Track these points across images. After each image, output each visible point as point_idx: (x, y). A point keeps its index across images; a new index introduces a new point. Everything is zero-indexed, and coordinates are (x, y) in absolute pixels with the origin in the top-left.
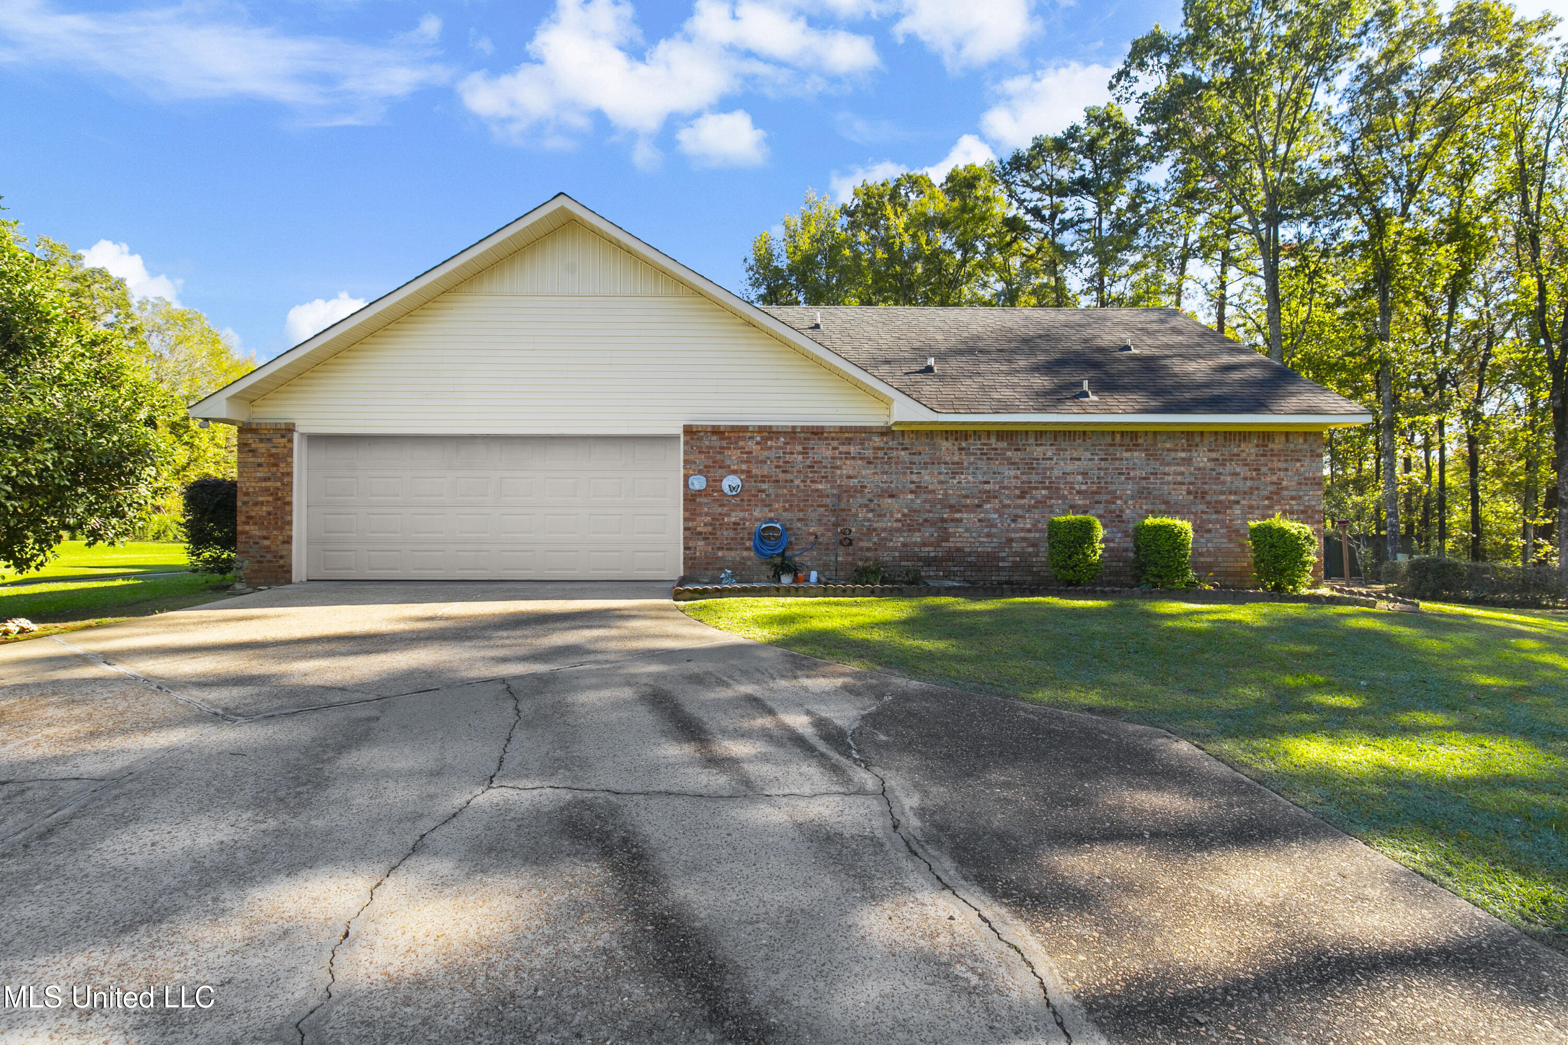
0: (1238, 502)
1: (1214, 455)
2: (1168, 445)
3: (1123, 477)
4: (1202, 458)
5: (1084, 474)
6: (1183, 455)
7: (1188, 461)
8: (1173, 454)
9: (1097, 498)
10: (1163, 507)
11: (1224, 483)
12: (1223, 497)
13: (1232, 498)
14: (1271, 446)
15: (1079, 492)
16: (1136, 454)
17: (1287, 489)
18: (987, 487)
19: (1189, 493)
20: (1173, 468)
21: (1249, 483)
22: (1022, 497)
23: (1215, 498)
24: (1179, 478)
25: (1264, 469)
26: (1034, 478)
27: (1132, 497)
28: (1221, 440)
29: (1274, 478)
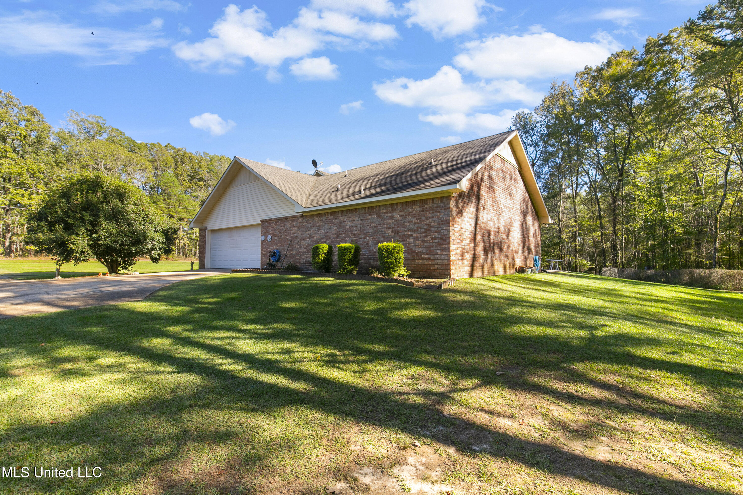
0: (411, 235)
1: (402, 213)
2: (384, 211)
3: (368, 227)
4: (397, 215)
5: (356, 227)
6: (390, 215)
7: (392, 217)
8: (386, 215)
9: (360, 236)
10: (382, 239)
11: (406, 226)
12: (406, 233)
13: (409, 233)
14: (426, 206)
15: (354, 234)
16: (373, 216)
17: (433, 227)
18: (328, 234)
19: (392, 232)
20: (386, 221)
21: (416, 226)
22: (337, 238)
23: (402, 234)
24: (388, 226)
25: (423, 218)
26: (341, 230)
27: (372, 235)
28: (404, 205)
29: (427, 222)
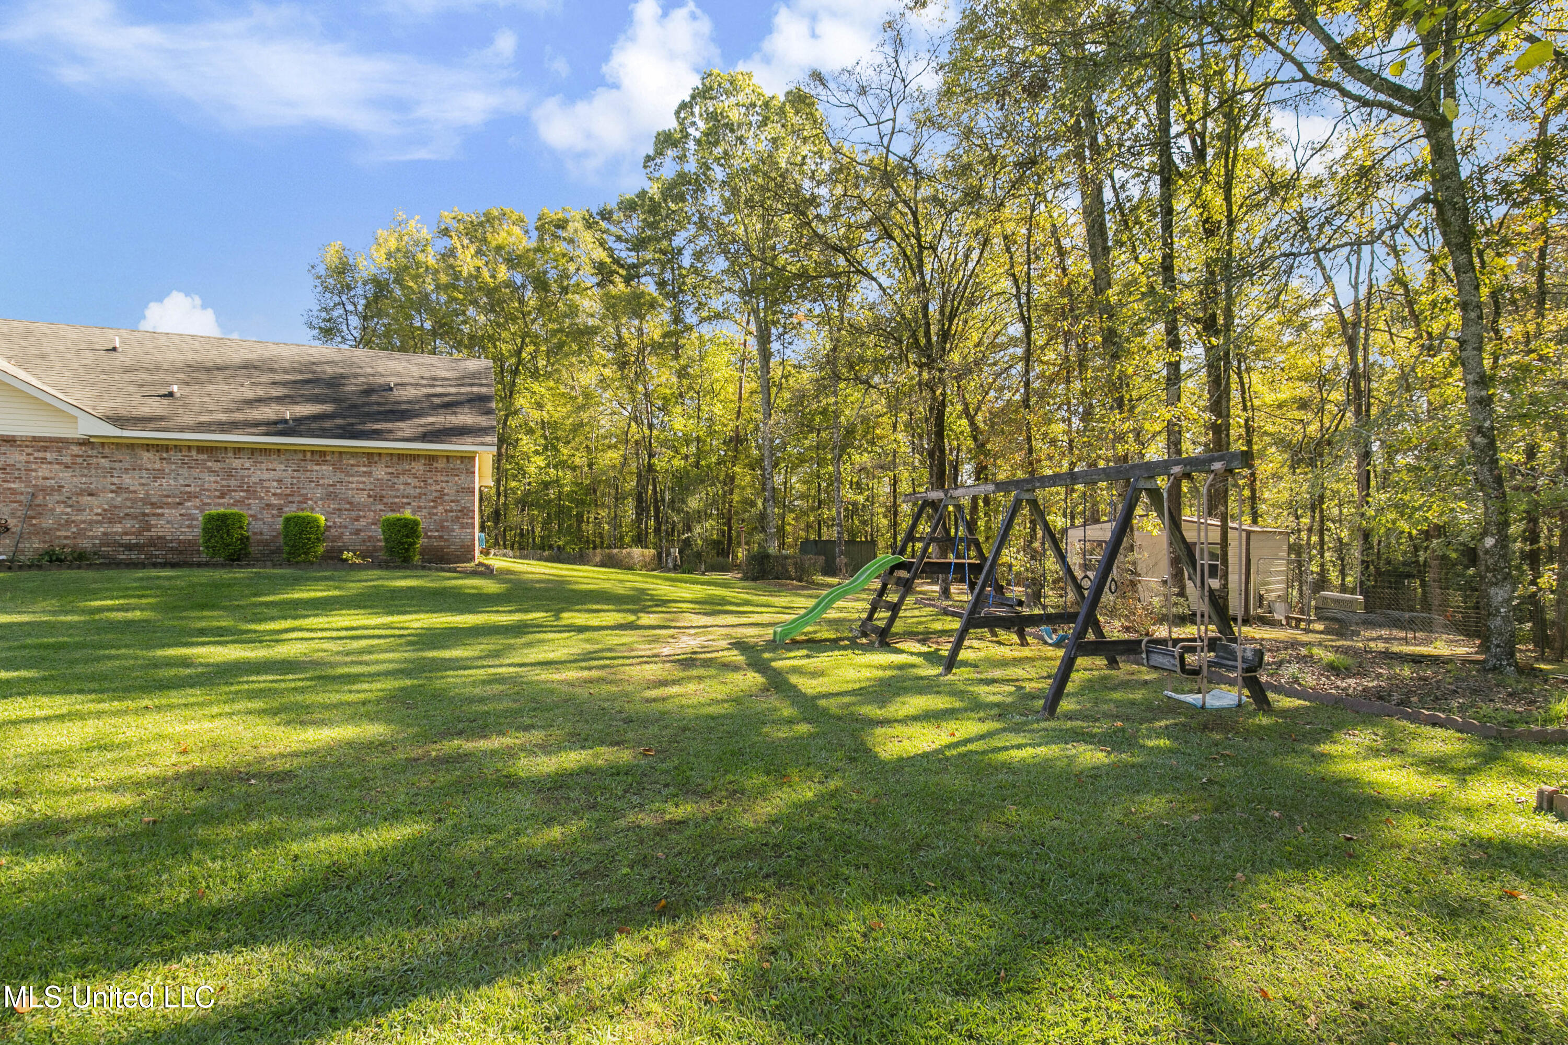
0: (409, 504)
1: (390, 470)
2: (352, 462)
3: (313, 485)
4: (380, 472)
5: (279, 481)
6: (365, 469)
7: (369, 474)
8: (356, 469)
9: (290, 499)
10: (348, 506)
11: (398, 490)
12: (397, 500)
13: (405, 500)
14: (435, 465)
15: (274, 495)
16: (324, 468)
17: (448, 495)
18: (188, 489)
19: (369, 496)
20: (356, 479)
21: (418, 491)
22: (222, 496)
23: (391, 500)
24: (361, 486)
25: (430, 481)
26: (233, 483)
27: (321, 499)
28: (395, 459)
29: (438, 487)
